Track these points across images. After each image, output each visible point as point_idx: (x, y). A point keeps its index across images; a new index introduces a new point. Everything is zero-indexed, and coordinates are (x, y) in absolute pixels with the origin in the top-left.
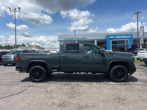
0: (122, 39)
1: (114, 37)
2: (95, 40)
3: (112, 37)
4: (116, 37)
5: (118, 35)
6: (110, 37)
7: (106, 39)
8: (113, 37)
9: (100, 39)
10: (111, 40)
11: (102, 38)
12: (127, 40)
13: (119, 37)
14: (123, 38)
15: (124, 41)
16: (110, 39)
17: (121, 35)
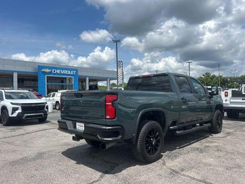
0: (63, 74)
1: (52, 71)
2: (13, 72)
3: (48, 70)
4: (54, 71)
5: (57, 69)
6: (45, 70)
7: (37, 73)
8: (50, 71)
9: (24, 71)
10: (46, 76)
11: (29, 70)
12: (70, 78)
13: (58, 71)
14: (65, 74)
15: (66, 78)
16: (44, 73)
17: (63, 69)
